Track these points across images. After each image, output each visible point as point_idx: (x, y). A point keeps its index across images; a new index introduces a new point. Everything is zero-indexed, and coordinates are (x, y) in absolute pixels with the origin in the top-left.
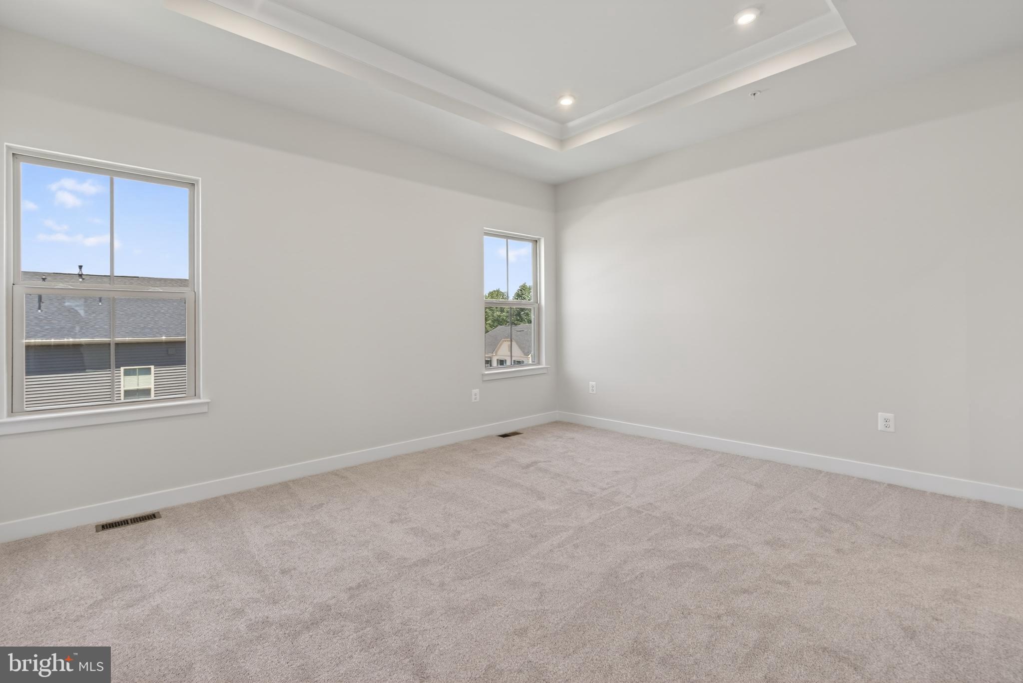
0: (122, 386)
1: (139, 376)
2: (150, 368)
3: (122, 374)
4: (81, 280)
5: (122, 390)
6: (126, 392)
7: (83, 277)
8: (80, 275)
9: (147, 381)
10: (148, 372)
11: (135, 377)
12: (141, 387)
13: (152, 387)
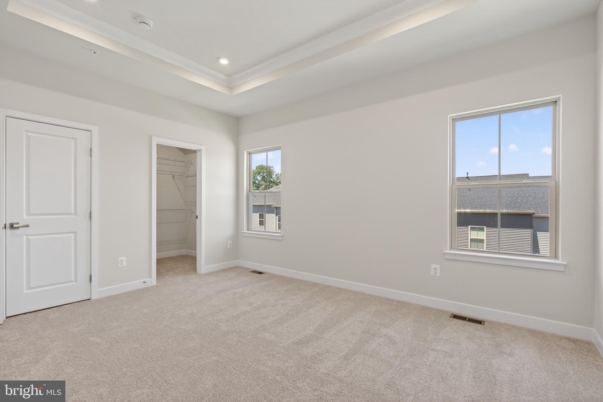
0: (469, 236)
1: (478, 232)
2: (484, 228)
3: (469, 230)
4: (467, 180)
5: (469, 238)
6: (471, 239)
7: (469, 178)
8: (468, 178)
9: (482, 235)
10: (482, 230)
11: (476, 232)
12: (479, 238)
13: (485, 238)
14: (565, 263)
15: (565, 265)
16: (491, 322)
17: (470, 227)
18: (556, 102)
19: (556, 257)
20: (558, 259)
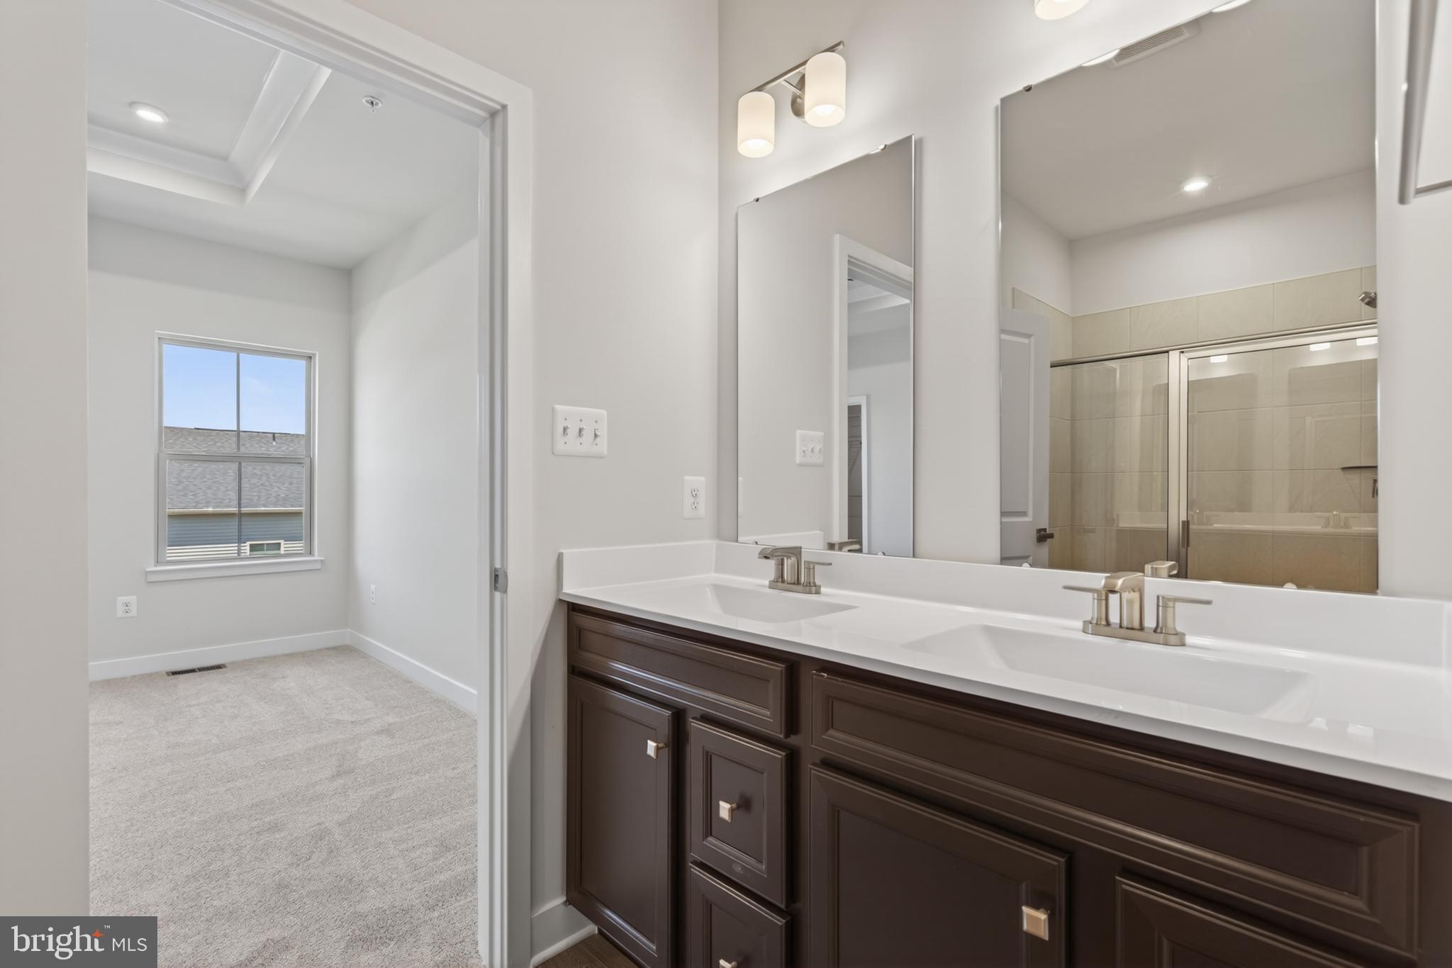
2: (280, 544)
14: (323, 558)
15: (322, 561)
16: (233, 663)
17: (251, 545)
18: (311, 357)
19: (311, 553)
20: (313, 555)
